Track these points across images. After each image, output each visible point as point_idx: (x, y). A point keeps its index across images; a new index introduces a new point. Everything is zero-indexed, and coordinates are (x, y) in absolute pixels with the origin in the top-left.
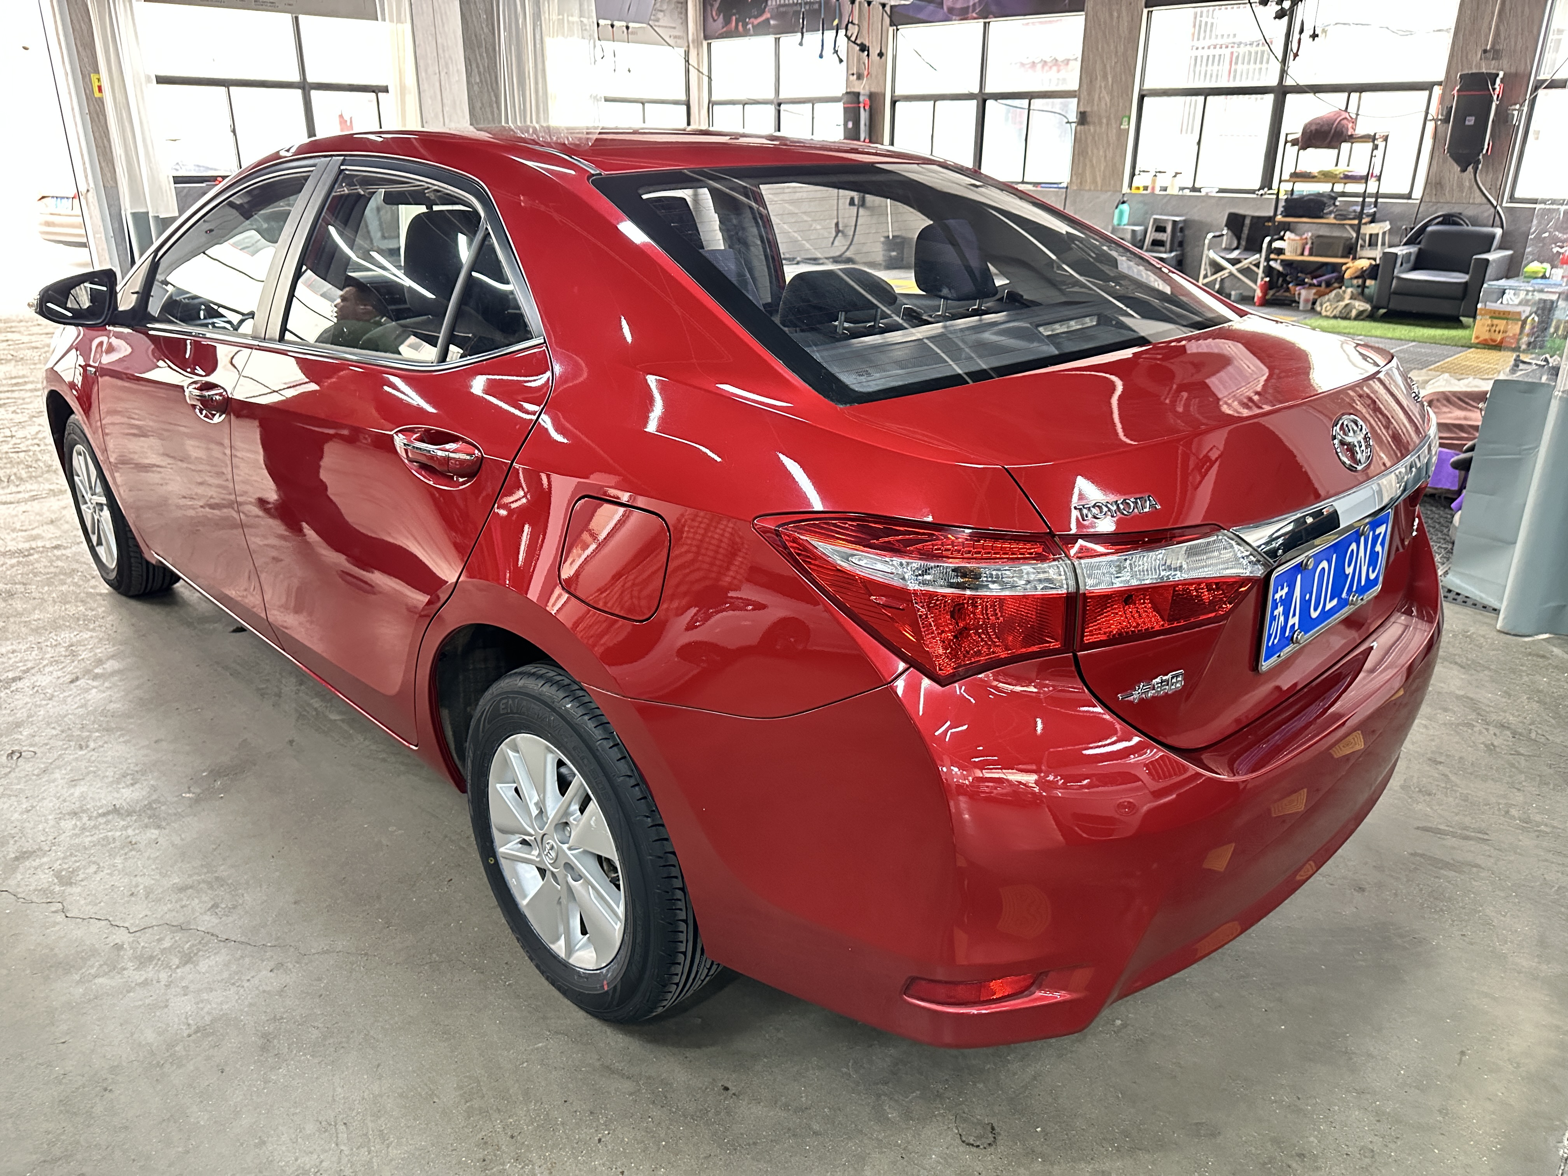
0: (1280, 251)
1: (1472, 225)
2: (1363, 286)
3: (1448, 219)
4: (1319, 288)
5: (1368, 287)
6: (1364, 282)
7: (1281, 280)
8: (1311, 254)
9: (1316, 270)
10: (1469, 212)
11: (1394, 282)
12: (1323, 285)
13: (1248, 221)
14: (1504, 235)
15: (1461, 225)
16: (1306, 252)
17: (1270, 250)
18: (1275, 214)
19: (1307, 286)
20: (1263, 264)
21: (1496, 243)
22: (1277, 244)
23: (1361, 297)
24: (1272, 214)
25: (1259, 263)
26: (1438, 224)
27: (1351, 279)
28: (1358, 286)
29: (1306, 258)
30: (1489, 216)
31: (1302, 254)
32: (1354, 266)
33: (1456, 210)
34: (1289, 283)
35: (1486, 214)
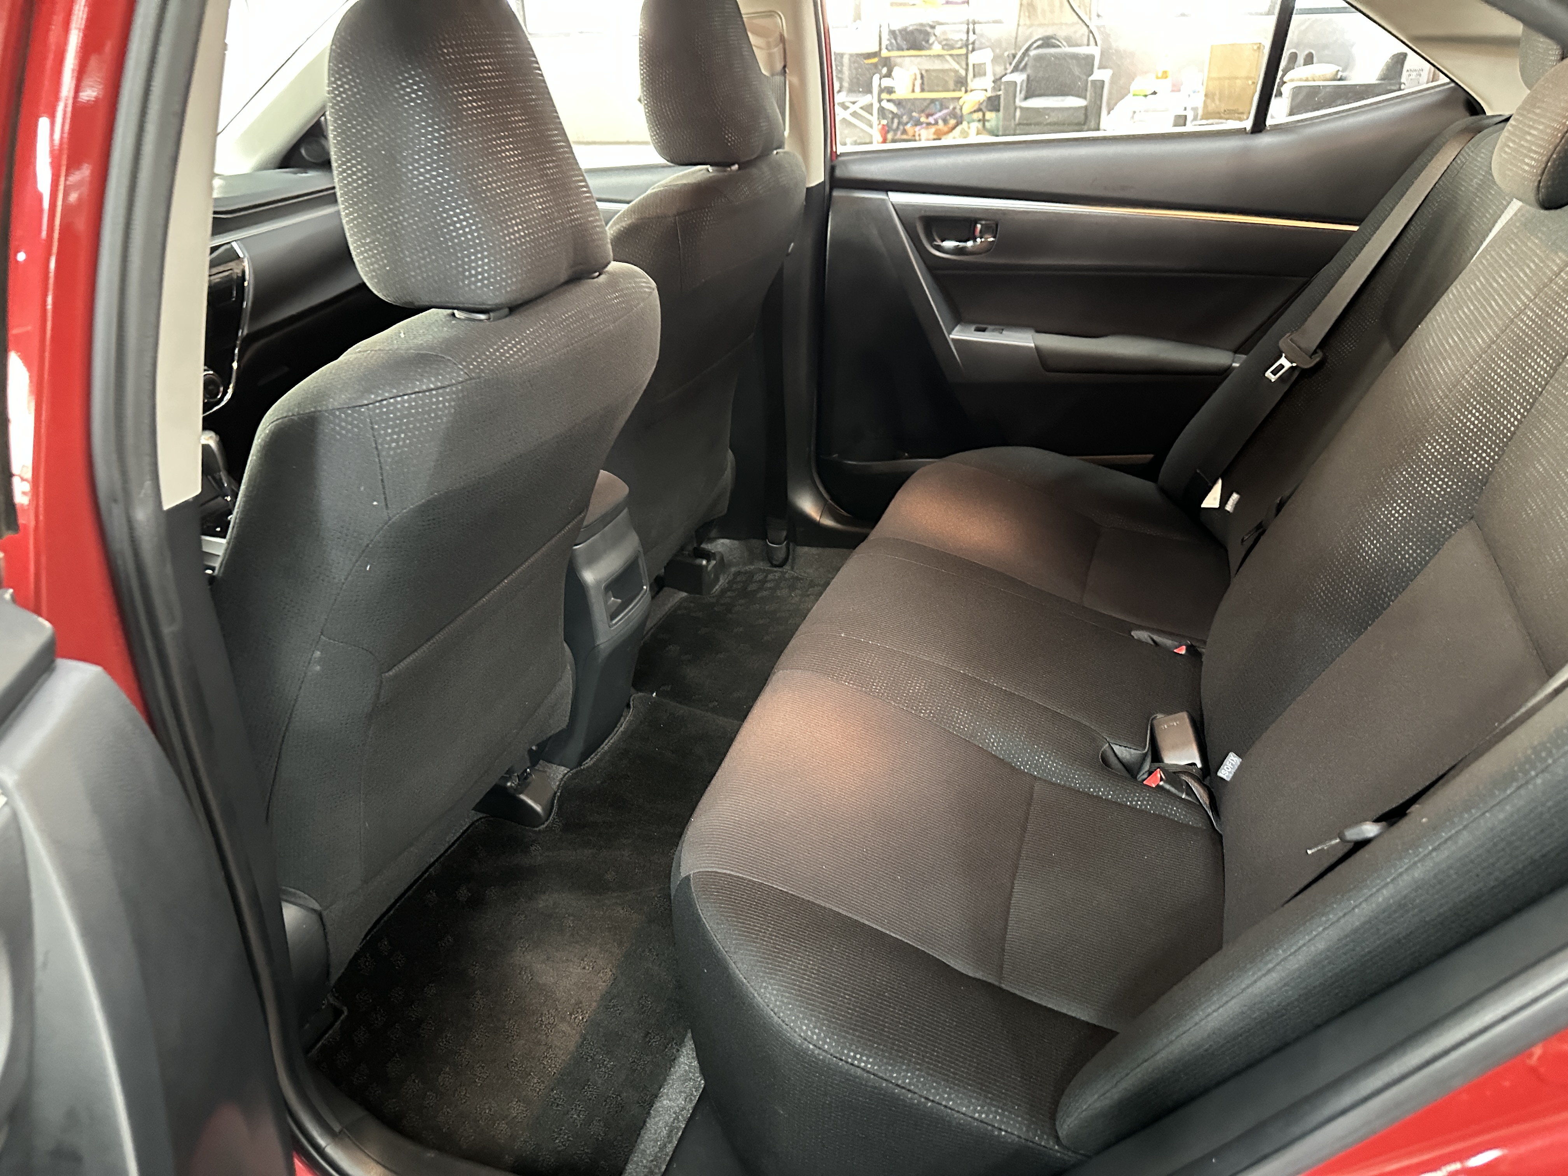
0: (890, 91)
1: (1069, 46)
2: (983, 120)
3: (1047, 42)
4: (936, 127)
5: (988, 121)
6: (984, 115)
7: (896, 121)
8: (923, 90)
9: (928, 107)
10: (1062, 33)
11: (1018, 113)
12: (940, 122)
13: (846, 60)
14: (1102, 53)
15: (1059, 46)
16: (918, 88)
17: (881, 91)
18: (880, 49)
19: (924, 125)
20: (876, 106)
21: (1096, 63)
22: (886, 82)
23: (985, 132)
24: (877, 49)
25: (872, 105)
26: (1038, 47)
27: (971, 113)
28: (979, 121)
29: (918, 95)
30: (1083, 35)
31: (913, 91)
32: (970, 101)
33: (1049, 32)
34: (907, 123)
35: (1078, 35)
